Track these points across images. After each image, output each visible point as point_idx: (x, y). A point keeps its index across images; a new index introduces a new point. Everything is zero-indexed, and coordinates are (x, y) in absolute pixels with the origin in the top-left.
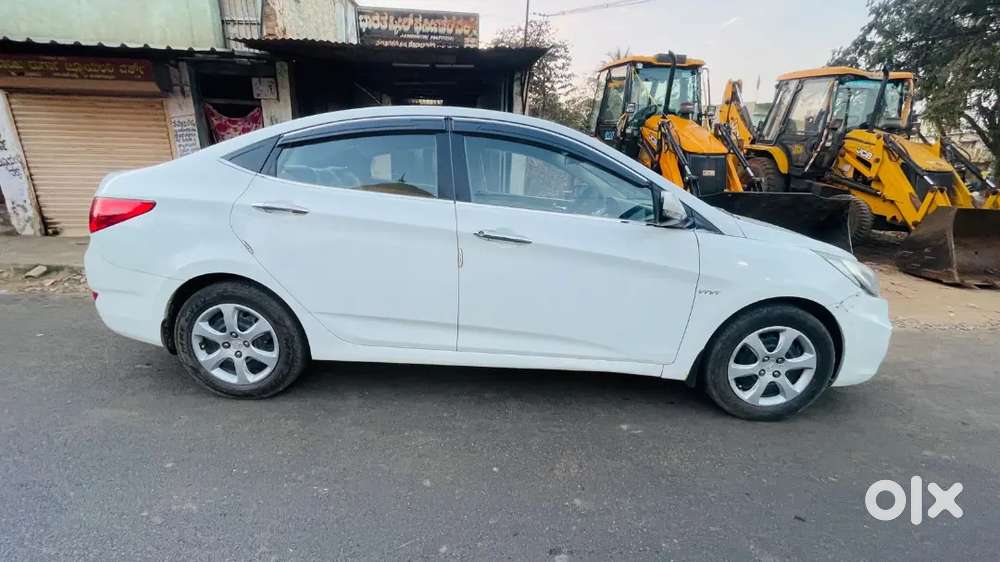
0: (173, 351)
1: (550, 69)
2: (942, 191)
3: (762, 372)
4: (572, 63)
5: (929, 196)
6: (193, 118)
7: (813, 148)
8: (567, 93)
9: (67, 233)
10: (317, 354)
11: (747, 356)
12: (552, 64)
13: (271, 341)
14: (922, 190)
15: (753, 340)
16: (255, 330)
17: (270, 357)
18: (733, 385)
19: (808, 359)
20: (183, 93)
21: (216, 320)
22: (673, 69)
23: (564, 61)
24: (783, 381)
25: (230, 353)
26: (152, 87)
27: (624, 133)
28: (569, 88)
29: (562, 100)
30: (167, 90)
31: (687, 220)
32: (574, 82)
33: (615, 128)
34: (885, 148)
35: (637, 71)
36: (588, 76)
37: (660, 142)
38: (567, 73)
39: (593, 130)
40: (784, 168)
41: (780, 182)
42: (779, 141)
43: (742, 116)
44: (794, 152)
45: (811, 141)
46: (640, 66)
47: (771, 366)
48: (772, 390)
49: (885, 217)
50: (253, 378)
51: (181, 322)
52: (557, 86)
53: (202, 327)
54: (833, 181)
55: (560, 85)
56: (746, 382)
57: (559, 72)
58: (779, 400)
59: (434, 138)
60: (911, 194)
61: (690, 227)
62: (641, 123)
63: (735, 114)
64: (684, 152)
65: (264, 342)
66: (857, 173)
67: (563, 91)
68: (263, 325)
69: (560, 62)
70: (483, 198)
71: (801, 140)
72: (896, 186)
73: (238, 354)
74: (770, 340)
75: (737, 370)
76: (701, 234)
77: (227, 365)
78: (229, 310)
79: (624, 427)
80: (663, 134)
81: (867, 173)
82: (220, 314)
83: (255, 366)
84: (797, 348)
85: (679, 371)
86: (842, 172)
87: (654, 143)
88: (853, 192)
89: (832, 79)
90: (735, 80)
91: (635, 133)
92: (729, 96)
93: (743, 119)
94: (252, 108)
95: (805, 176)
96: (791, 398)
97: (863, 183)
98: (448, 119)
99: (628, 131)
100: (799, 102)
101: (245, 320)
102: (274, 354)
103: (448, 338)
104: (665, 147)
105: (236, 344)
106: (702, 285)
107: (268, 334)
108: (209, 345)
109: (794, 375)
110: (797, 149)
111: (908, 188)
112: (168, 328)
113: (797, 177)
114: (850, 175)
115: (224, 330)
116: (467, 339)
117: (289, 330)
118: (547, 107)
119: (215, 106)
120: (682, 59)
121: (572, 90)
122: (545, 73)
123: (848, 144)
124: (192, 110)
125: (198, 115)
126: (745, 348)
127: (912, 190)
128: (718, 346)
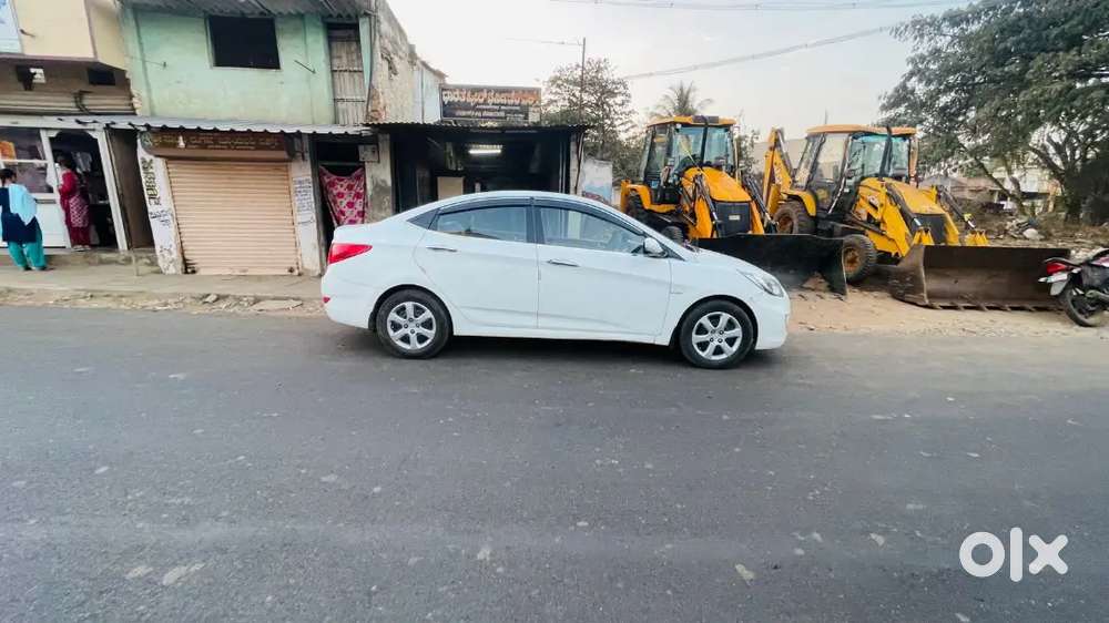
0: (375, 331)
1: (609, 105)
2: (926, 232)
3: (712, 340)
4: (632, 99)
5: (918, 235)
6: (310, 178)
7: (835, 193)
8: (627, 130)
9: (202, 272)
10: (457, 332)
11: (702, 330)
12: (611, 101)
13: (431, 325)
14: (913, 229)
15: (705, 320)
16: (422, 318)
17: (431, 334)
18: (695, 347)
19: (737, 332)
20: (303, 158)
21: (401, 311)
22: (706, 127)
23: (623, 98)
24: (725, 345)
25: (408, 331)
26: (283, 155)
27: (666, 183)
28: (630, 125)
29: (623, 137)
30: (292, 156)
31: (663, 253)
32: (634, 118)
33: (659, 179)
34: (888, 194)
35: (677, 130)
36: (651, 110)
37: (694, 192)
38: (627, 110)
39: (642, 179)
40: (812, 211)
41: (810, 223)
42: (808, 187)
43: (784, 162)
44: (820, 197)
45: (833, 189)
46: (679, 126)
47: (716, 336)
48: (718, 351)
49: (890, 253)
50: (419, 346)
51: (381, 312)
52: (616, 123)
53: (393, 316)
54: (853, 223)
55: (619, 122)
56: (703, 346)
57: (617, 109)
58: (724, 356)
59: (524, 209)
60: (906, 234)
61: (667, 257)
62: (681, 175)
63: (777, 159)
64: (714, 201)
65: (427, 324)
66: (869, 216)
67: (622, 128)
68: (428, 314)
69: (619, 99)
70: (551, 241)
71: (826, 187)
72: (896, 227)
73: (413, 332)
74: (715, 320)
75: (696, 338)
76: (672, 260)
77: (406, 339)
78: (409, 305)
79: (633, 371)
80: (696, 184)
81: (877, 216)
82: (404, 308)
83: (421, 339)
84: (730, 325)
85: (664, 339)
86: (859, 214)
87: (691, 192)
88: (867, 231)
89: (847, 135)
90: (778, 128)
91: (677, 183)
92: (773, 144)
93: (785, 165)
94: (355, 169)
95: (829, 218)
96: (730, 354)
97: (875, 225)
98: (532, 198)
99: (670, 181)
100: (822, 154)
101: (418, 312)
102: (434, 331)
103: (531, 321)
104: (698, 196)
105: (412, 326)
106: (673, 290)
107: (430, 319)
108: (396, 327)
109: (731, 341)
110: (822, 194)
111: (904, 229)
112: (374, 317)
113: (823, 219)
114: (865, 218)
115: (405, 317)
116: (542, 321)
117: (444, 318)
118: (606, 145)
119: (327, 168)
120: (715, 119)
121: (633, 127)
122: (604, 110)
123: (862, 191)
124: (310, 173)
125: (313, 176)
126: (701, 325)
127: (908, 231)
128: (685, 324)
